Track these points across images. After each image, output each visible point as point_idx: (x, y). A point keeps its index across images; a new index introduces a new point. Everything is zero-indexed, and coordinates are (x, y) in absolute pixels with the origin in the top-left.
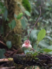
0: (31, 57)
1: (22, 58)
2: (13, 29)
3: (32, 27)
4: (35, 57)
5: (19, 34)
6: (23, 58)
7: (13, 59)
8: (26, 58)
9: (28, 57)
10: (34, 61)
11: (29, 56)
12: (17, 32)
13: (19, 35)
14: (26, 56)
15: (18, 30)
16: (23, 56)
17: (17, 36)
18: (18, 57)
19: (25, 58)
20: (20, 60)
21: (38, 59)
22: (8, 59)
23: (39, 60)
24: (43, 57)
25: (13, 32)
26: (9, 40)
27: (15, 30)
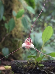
0: (34, 64)
1: (22, 65)
2: (11, 32)
3: (37, 29)
4: (40, 64)
5: (20, 38)
6: (24, 65)
7: (11, 67)
8: (28, 64)
9: (30, 63)
10: (38, 68)
11: (32, 62)
12: (16, 36)
13: (19, 40)
14: (27, 62)
15: (17, 33)
16: (23, 63)
17: (16, 41)
18: (18, 64)
19: (26, 64)
20: (19, 67)
21: (43, 65)
22: (5, 67)
23: (45, 67)
24: (49, 64)
25: (11, 36)
26: (6, 47)
27: (13, 33)
